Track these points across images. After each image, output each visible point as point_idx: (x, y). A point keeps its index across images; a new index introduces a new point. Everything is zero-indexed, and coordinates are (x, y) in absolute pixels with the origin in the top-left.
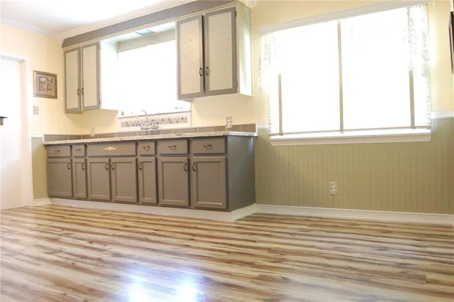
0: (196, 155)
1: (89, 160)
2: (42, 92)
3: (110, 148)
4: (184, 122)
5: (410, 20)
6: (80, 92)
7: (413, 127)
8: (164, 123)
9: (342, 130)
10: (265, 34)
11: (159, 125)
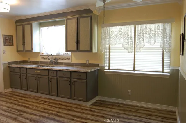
0: (74, 78)
1: (28, 75)
2: (7, 44)
3: (37, 71)
4: (69, 60)
5: (164, 29)
6: (24, 44)
7: (163, 72)
8: (60, 60)
9: (134, 70)
10: (104, 27)
11: (58, 60)
